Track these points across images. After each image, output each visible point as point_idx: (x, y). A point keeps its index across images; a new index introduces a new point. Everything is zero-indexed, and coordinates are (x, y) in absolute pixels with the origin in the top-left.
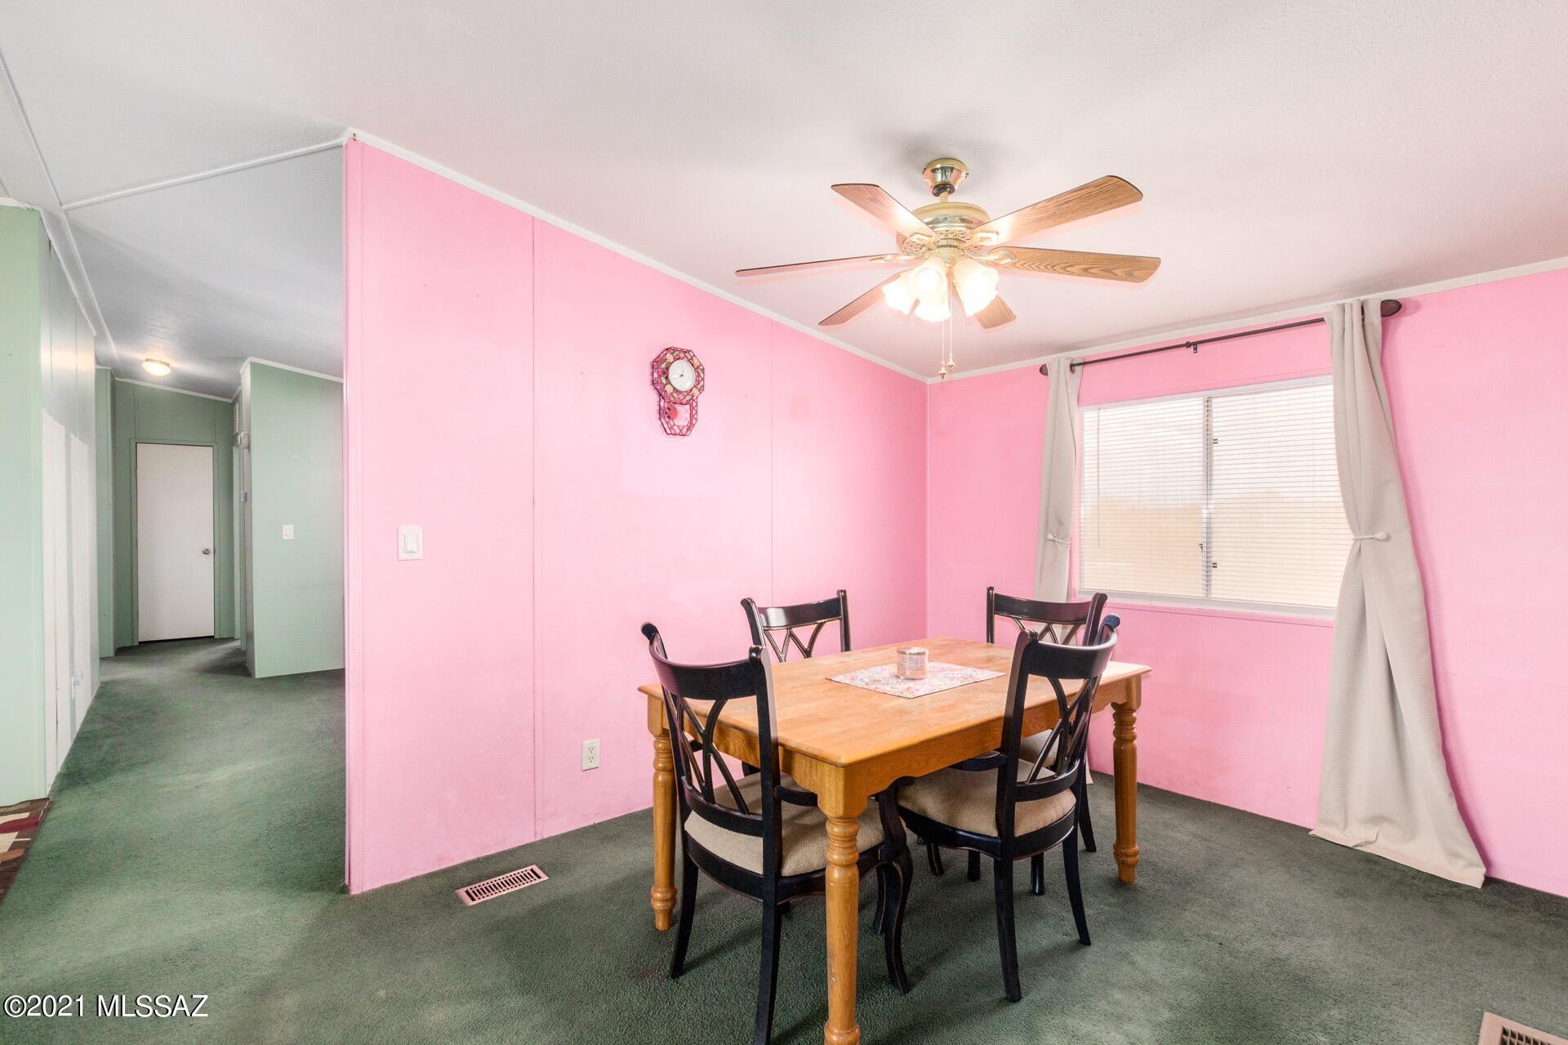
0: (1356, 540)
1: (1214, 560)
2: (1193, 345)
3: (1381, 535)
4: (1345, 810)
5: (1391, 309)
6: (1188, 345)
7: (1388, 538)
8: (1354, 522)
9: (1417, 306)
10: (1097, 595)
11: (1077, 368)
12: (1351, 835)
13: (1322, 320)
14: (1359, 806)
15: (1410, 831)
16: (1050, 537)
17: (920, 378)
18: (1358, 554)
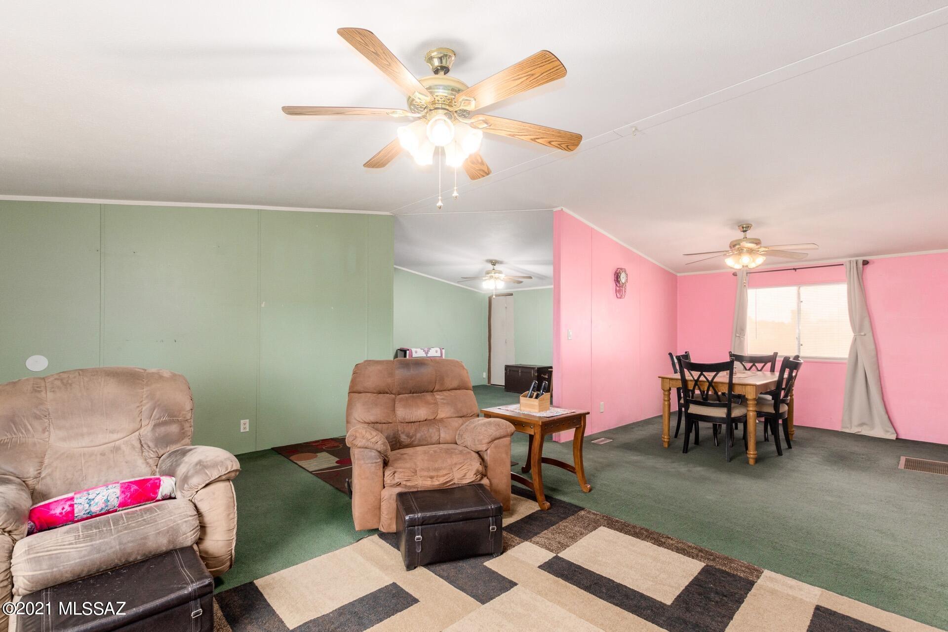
0: (855, 335)
1: (801, 343)
2: (795, 269)
3: (862, 334)
4: (851, 423)
5: (866, 263)
6: (794, 269)
7: (865, 335)
8: (854, 331)
9: (873, 262)
10: (774, 353)
11: (748, 274)
12: (854, 430)
13: (843, 265)
14: (856, 421)
15: (872, 427)
16: (737, 335)
17: (674, 273)
18: (855, 340)
